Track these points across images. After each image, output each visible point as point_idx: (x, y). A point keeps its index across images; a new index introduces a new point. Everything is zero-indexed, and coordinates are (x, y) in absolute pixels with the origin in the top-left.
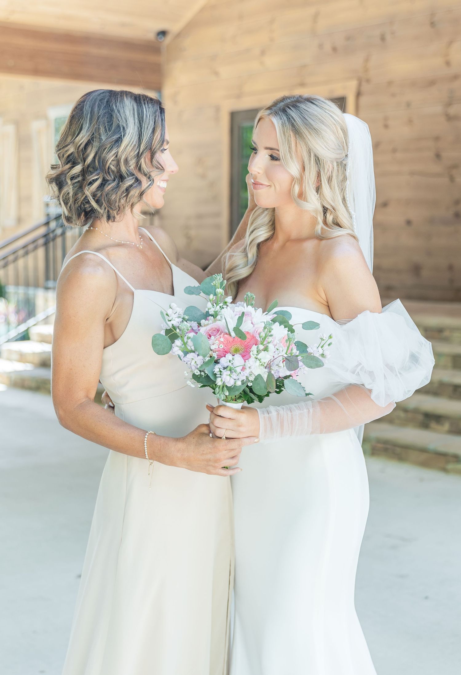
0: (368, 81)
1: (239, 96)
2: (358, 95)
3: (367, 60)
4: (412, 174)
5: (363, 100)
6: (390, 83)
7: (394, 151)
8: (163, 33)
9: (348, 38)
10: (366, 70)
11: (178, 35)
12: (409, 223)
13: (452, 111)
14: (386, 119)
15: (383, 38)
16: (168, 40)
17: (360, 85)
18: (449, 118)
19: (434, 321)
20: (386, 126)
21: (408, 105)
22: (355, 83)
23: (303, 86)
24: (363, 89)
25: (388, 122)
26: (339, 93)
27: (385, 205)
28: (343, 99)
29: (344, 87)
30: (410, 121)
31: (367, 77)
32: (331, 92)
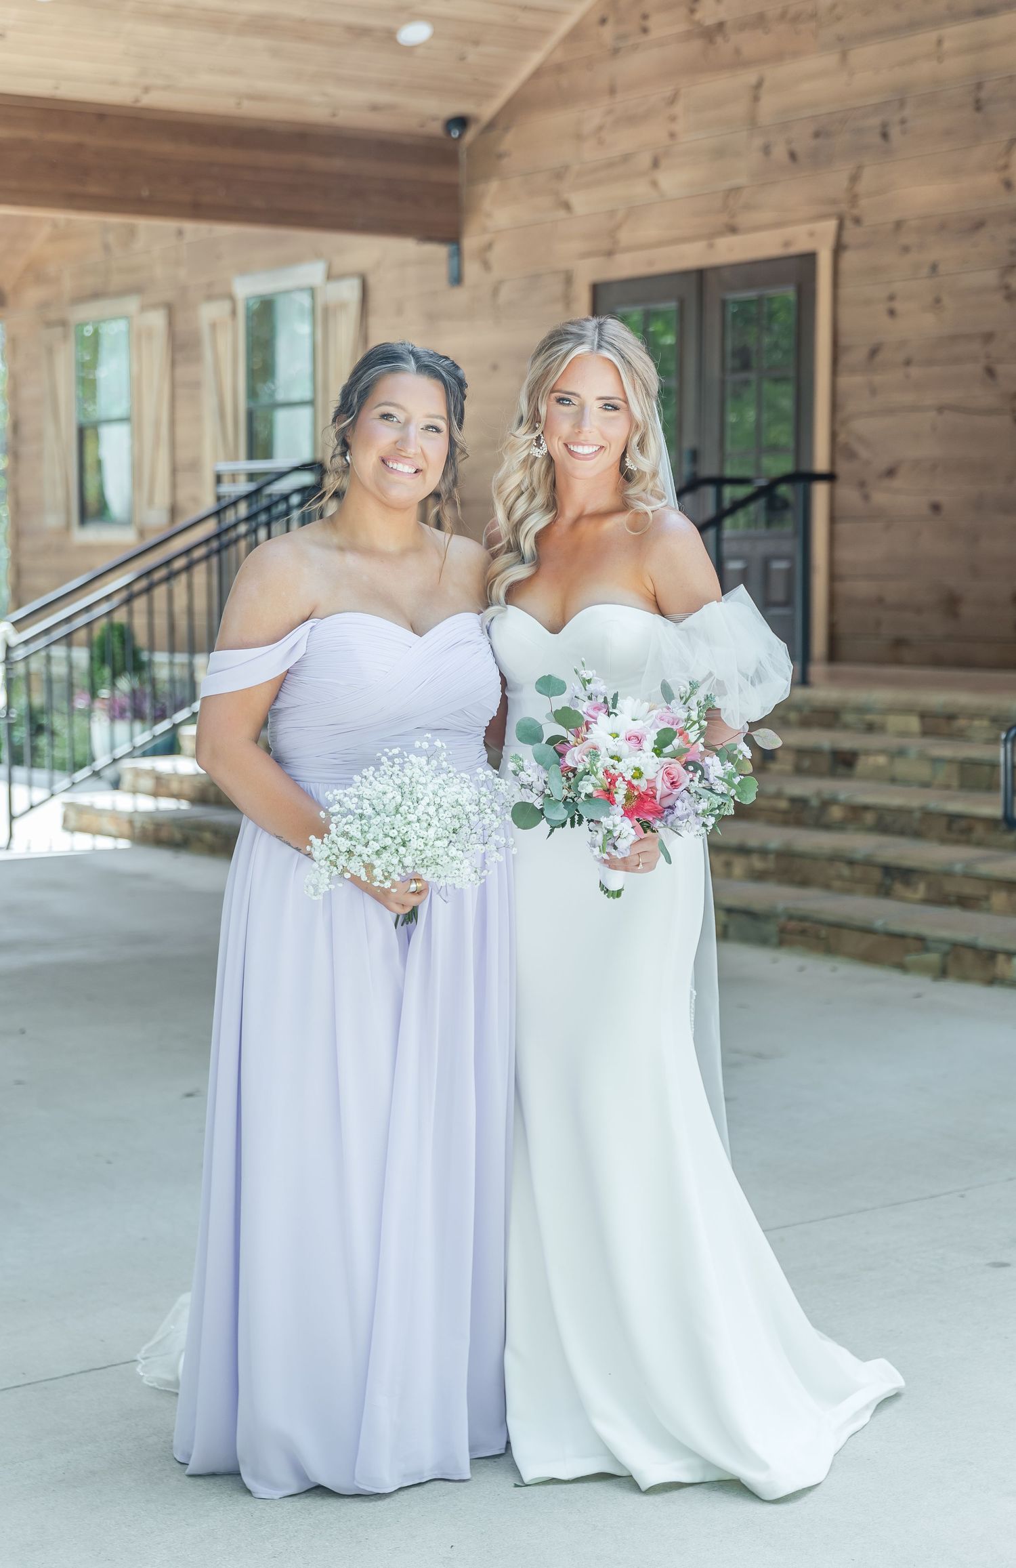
0: (857, 221)
1: (610, 253)
2: (838, 249)
3: (854, 179)
4: (941, 409)
5: (848, 259)
6: (899, 225)
7: (908, 363)
8: (461, 122)
9: (817, 135)
10: (854, 199)
11: (491, 125)
12: (936, 508)
14: (892, 298)
15: (885, 135)
16: (471, 134)
17: (841, 227)
19: (937, 699)
20: (892, 313)
21: (934, 268)
22: (832, 225)
23: (733, 230)
24: (848, 237)
25: (898, 305)
26: (802, 245)
27: (891, 473)
28: (810, 258)
29: (811, 234)
30: (938, 301)
31: (855, 212)
32: (787, 244)
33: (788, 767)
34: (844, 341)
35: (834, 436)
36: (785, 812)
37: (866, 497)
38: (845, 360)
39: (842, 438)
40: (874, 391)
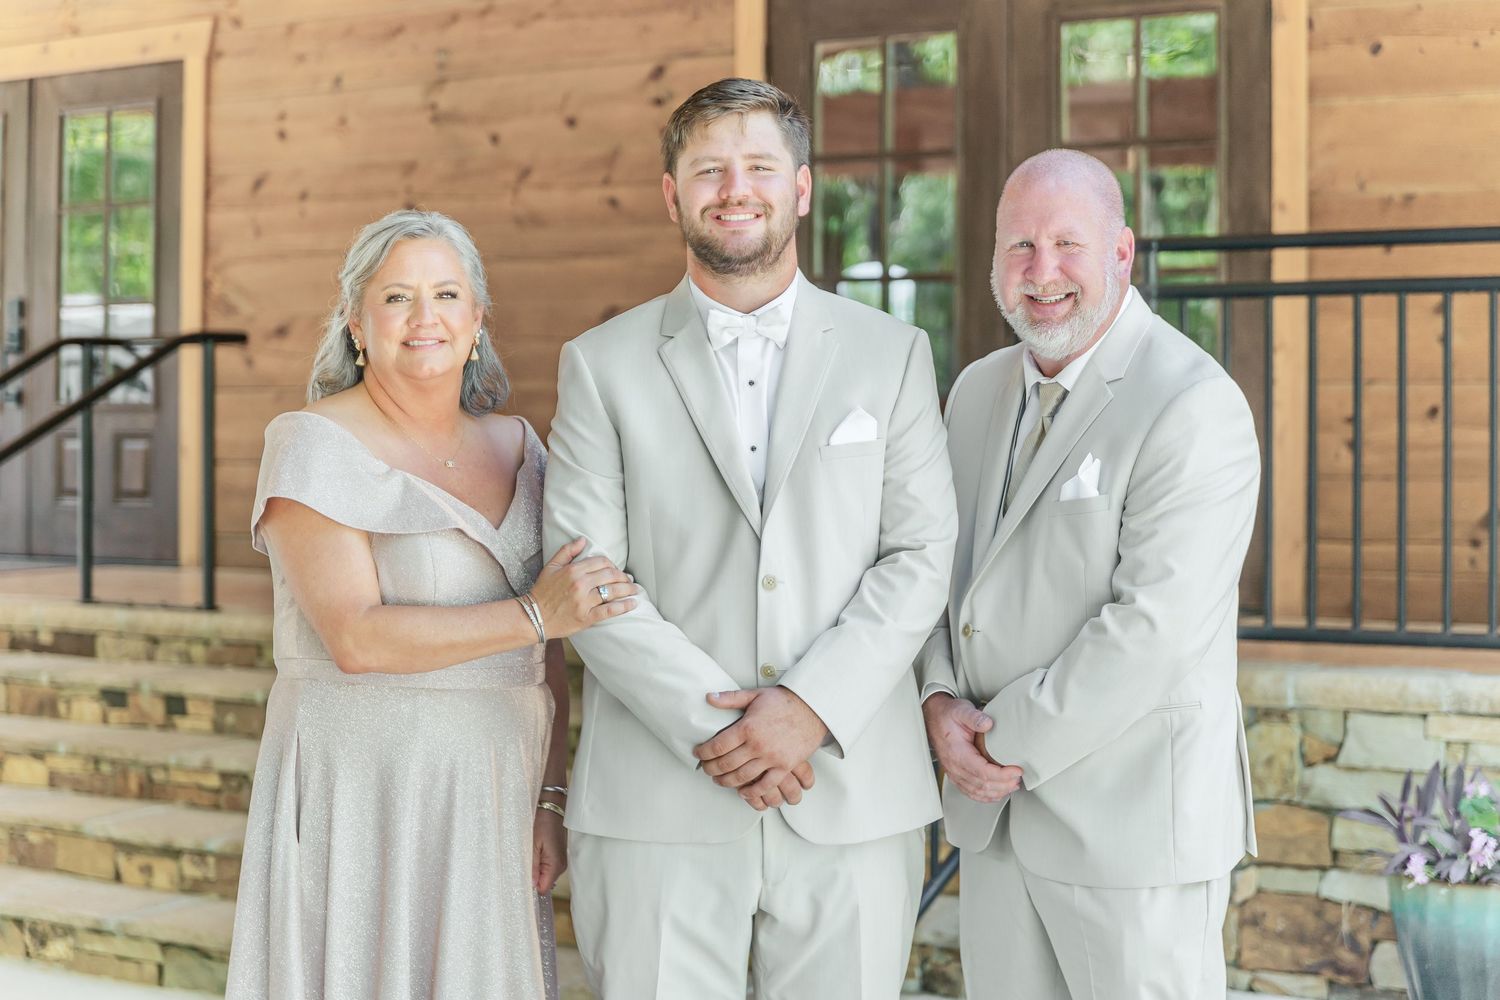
0: (237, 23)
2: (212, 56)
5: (224, 69)
6: (291, 29)
7: (304, 196)
13: (445, 100)
14: (282, 117)
17: (215, 30)
18: (438, 118)
20: (282, 135)
21: (338, 81)
22: (206, 25)
23: (75, 32)
24: (223, 43)
25: (288, 126)
26: (163, 52)
27: (282, 332)
28: (175, 67)
29: (177, 37)
30: (343, 121)
31: (235, 11)
32: (145, 50)
33: (206, 725)
34: (218, 169)
35: (206, 285)
36: (217, 791)
37: (249, 362)
38: (219, 192)
39: (217, 288)
40: (258, 232)
